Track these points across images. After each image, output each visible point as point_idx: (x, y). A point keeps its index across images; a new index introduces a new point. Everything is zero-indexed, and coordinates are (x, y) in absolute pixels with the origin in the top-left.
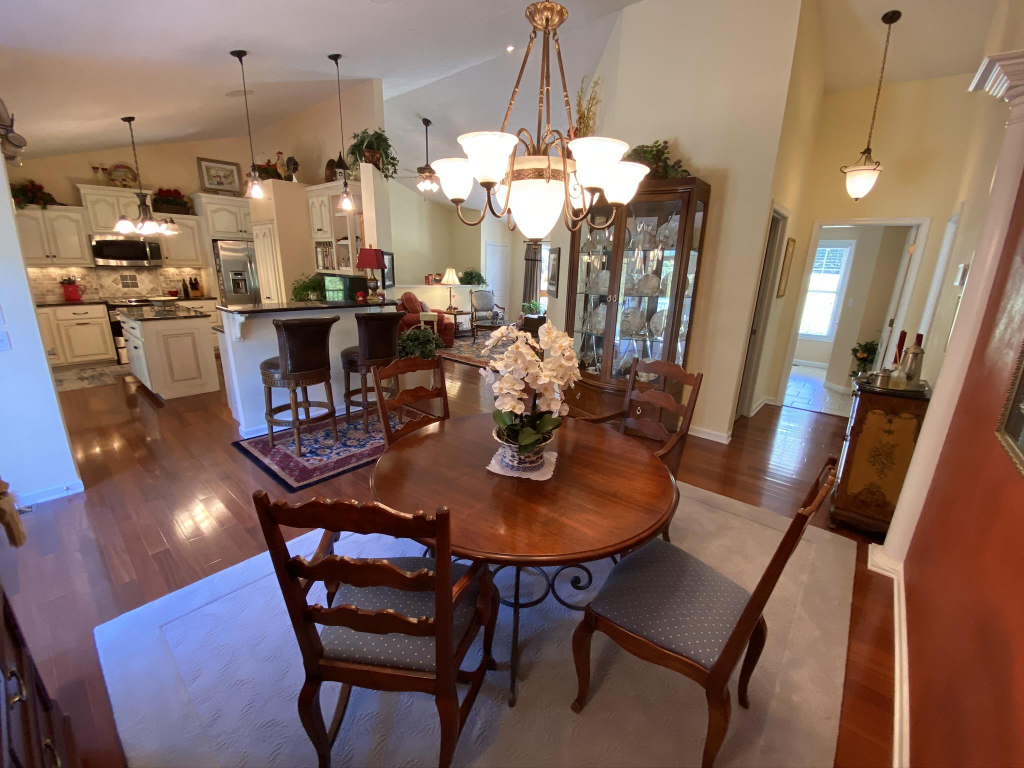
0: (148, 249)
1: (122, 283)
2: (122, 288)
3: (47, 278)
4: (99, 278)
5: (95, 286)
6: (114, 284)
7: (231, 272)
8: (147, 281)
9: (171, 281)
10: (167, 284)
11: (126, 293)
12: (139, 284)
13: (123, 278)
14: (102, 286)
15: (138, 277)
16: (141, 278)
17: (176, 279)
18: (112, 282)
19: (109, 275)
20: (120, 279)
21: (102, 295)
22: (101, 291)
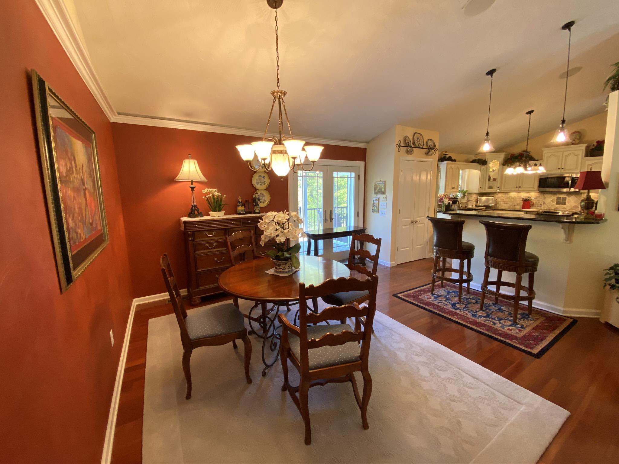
0: (570, 182)
1: (556, 202)
2: (555, 204)
3: (519, 197)
4: (545, 198)
5: (541, 203)
6: (552, 202)
8: (573, 201)
11: (557, 208)
12: (566, 203)
13: (558, 199)
14: (544, 203)
15: (568, 198)
16: (569, 199)
18: (551, 201)
19: (551, 197)
20: (556, 199)
21: (543, 208)
22: (543, 205)
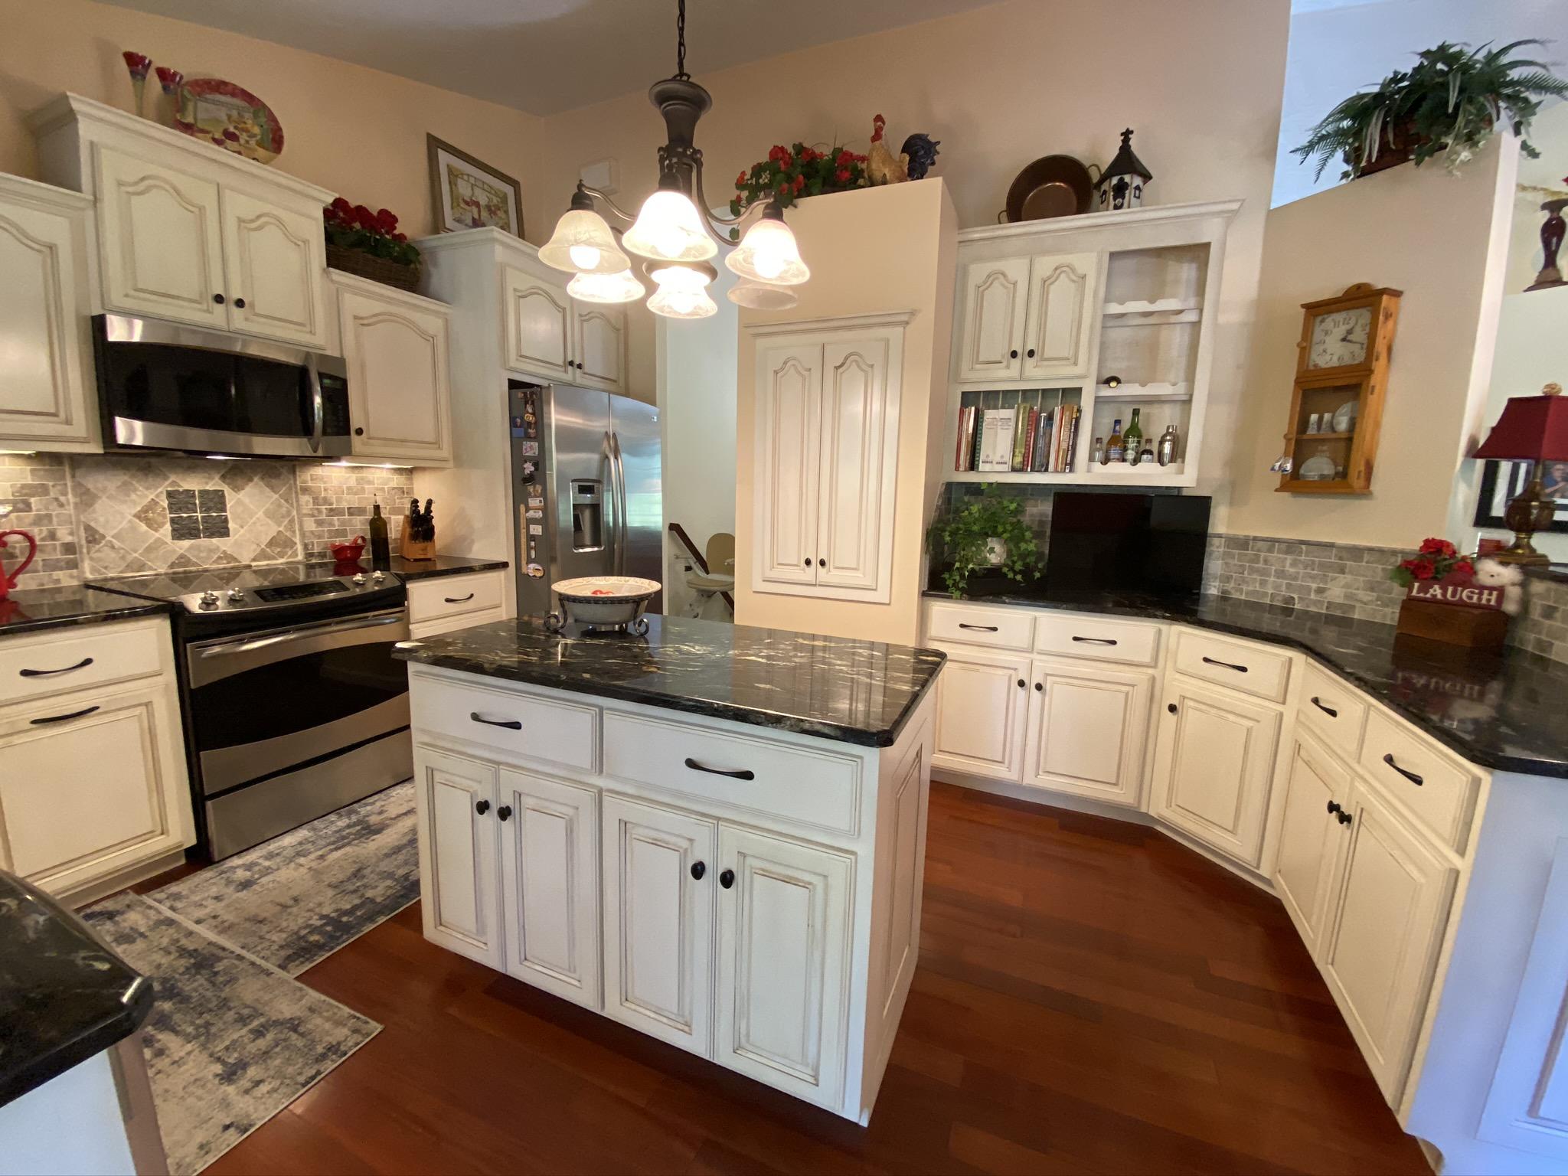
0: (318, 400)
1: (172, 520)
2: (169, 539)
4: (87, 499)
5: (64, 536)
6: (143, 527)
7: (573, 481)
8: (260, 514)
9: (332, 512)
10: (319, 523)
11: (183, 560)
12: (231, 525)
13: (178, 501)
14: (94, 537)
15: (231, 498)
16: (239, 502)
17: (345, 505)
18: (137, 516)
19: (125, 489)
20: (165, 504)
21: (93, 570)
22: (88, 553)
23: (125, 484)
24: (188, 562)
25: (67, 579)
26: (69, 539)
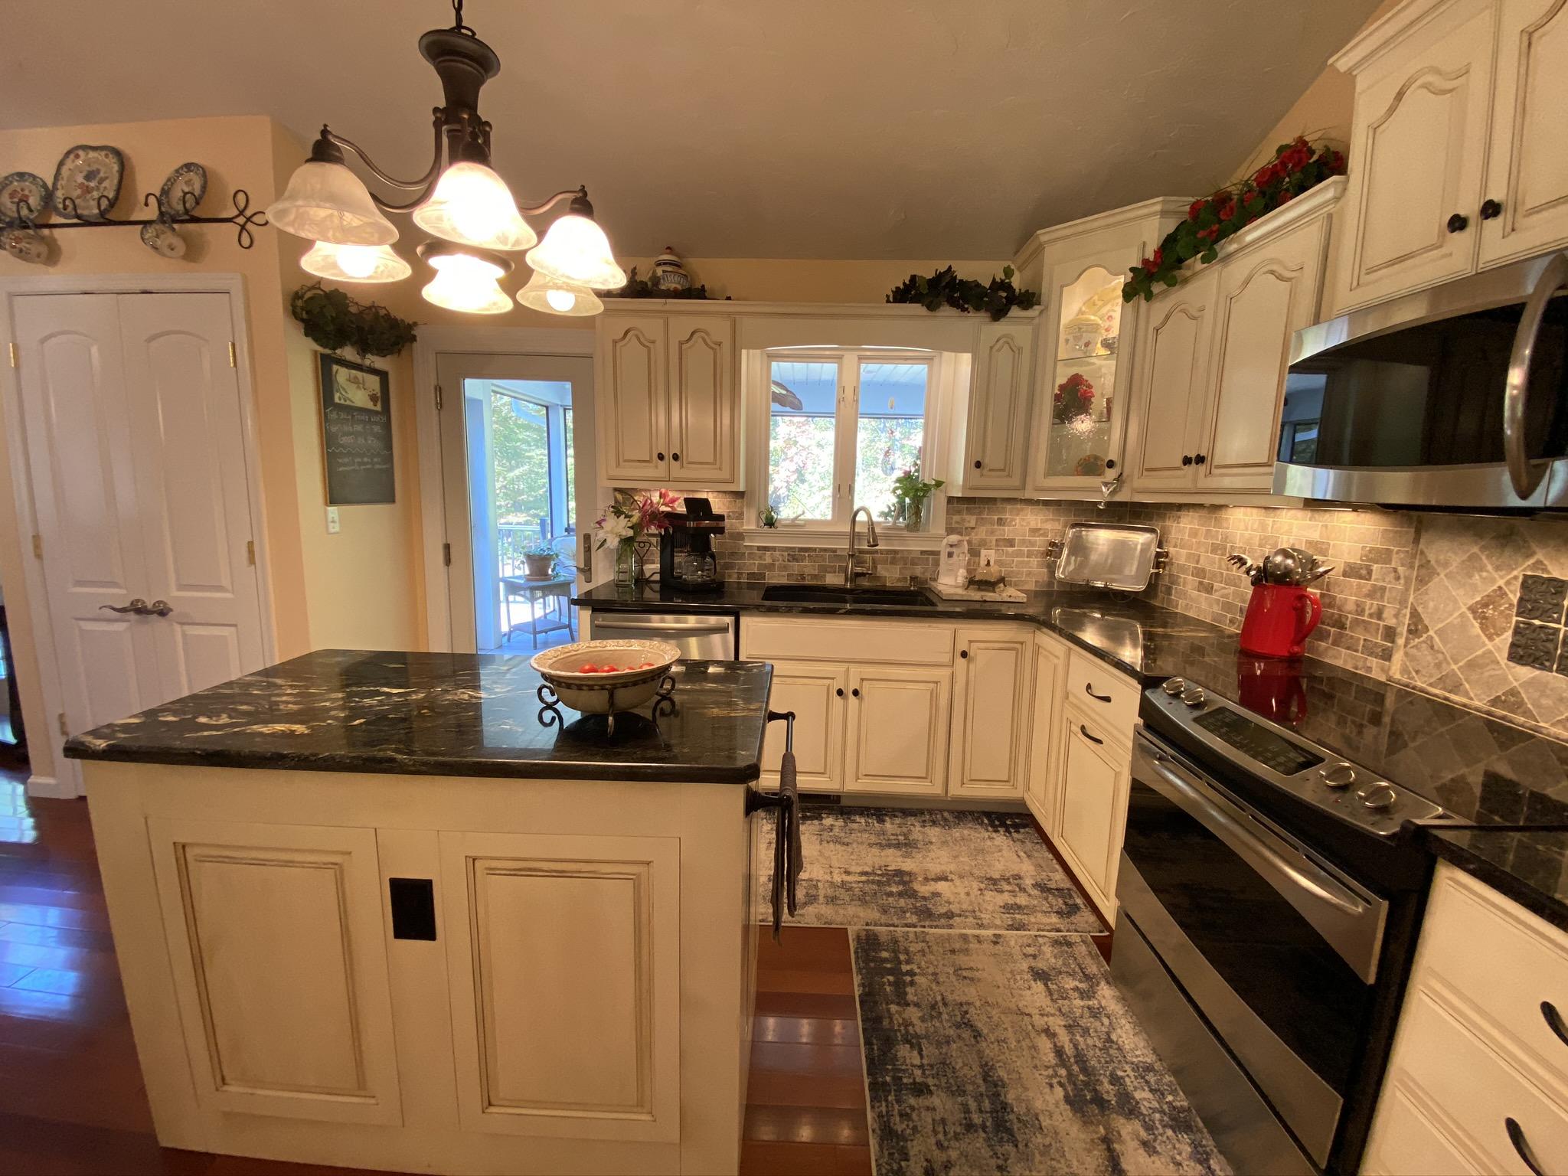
1: (1517, 631)
2: (1502, 656)
4: (1425, 574)
6: (1475, 627)
11: (1512, 700)
13: (1535, 597)
14: (1416, 628)
18: (1473, 610)
20: (1515, 598)
21: (1405, 670)
22: (1405, 646)
23: (1473, 558)
24: (1518, 706)
25: (1375, 669)
26: (1392, 622)
